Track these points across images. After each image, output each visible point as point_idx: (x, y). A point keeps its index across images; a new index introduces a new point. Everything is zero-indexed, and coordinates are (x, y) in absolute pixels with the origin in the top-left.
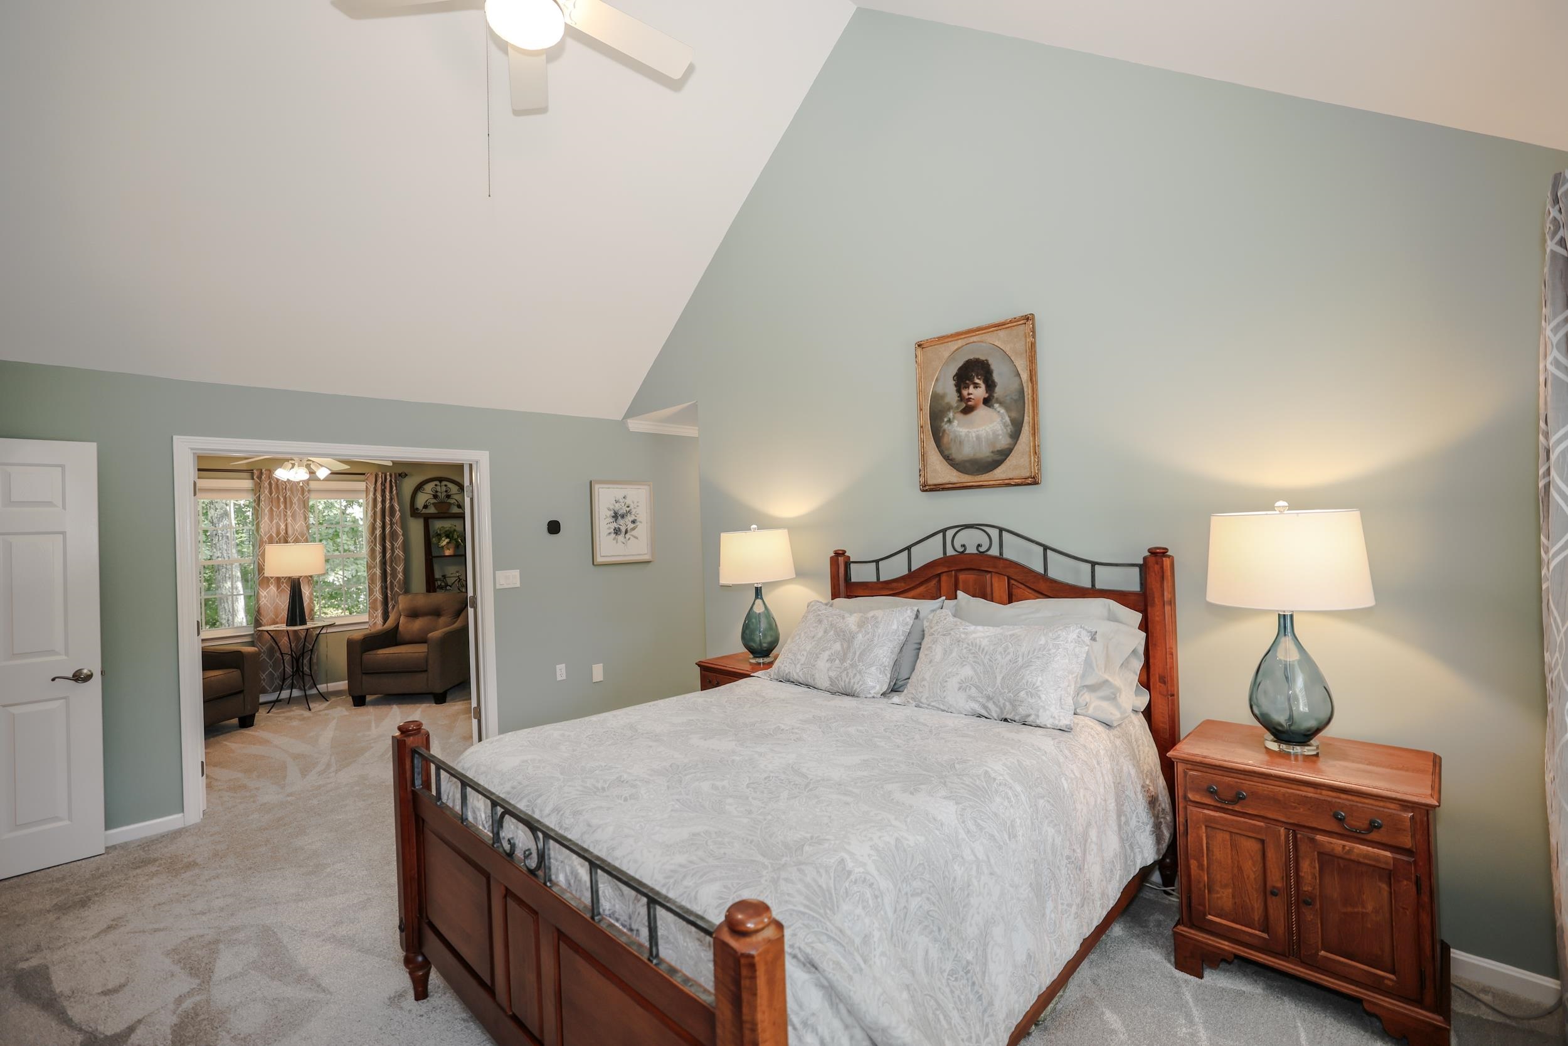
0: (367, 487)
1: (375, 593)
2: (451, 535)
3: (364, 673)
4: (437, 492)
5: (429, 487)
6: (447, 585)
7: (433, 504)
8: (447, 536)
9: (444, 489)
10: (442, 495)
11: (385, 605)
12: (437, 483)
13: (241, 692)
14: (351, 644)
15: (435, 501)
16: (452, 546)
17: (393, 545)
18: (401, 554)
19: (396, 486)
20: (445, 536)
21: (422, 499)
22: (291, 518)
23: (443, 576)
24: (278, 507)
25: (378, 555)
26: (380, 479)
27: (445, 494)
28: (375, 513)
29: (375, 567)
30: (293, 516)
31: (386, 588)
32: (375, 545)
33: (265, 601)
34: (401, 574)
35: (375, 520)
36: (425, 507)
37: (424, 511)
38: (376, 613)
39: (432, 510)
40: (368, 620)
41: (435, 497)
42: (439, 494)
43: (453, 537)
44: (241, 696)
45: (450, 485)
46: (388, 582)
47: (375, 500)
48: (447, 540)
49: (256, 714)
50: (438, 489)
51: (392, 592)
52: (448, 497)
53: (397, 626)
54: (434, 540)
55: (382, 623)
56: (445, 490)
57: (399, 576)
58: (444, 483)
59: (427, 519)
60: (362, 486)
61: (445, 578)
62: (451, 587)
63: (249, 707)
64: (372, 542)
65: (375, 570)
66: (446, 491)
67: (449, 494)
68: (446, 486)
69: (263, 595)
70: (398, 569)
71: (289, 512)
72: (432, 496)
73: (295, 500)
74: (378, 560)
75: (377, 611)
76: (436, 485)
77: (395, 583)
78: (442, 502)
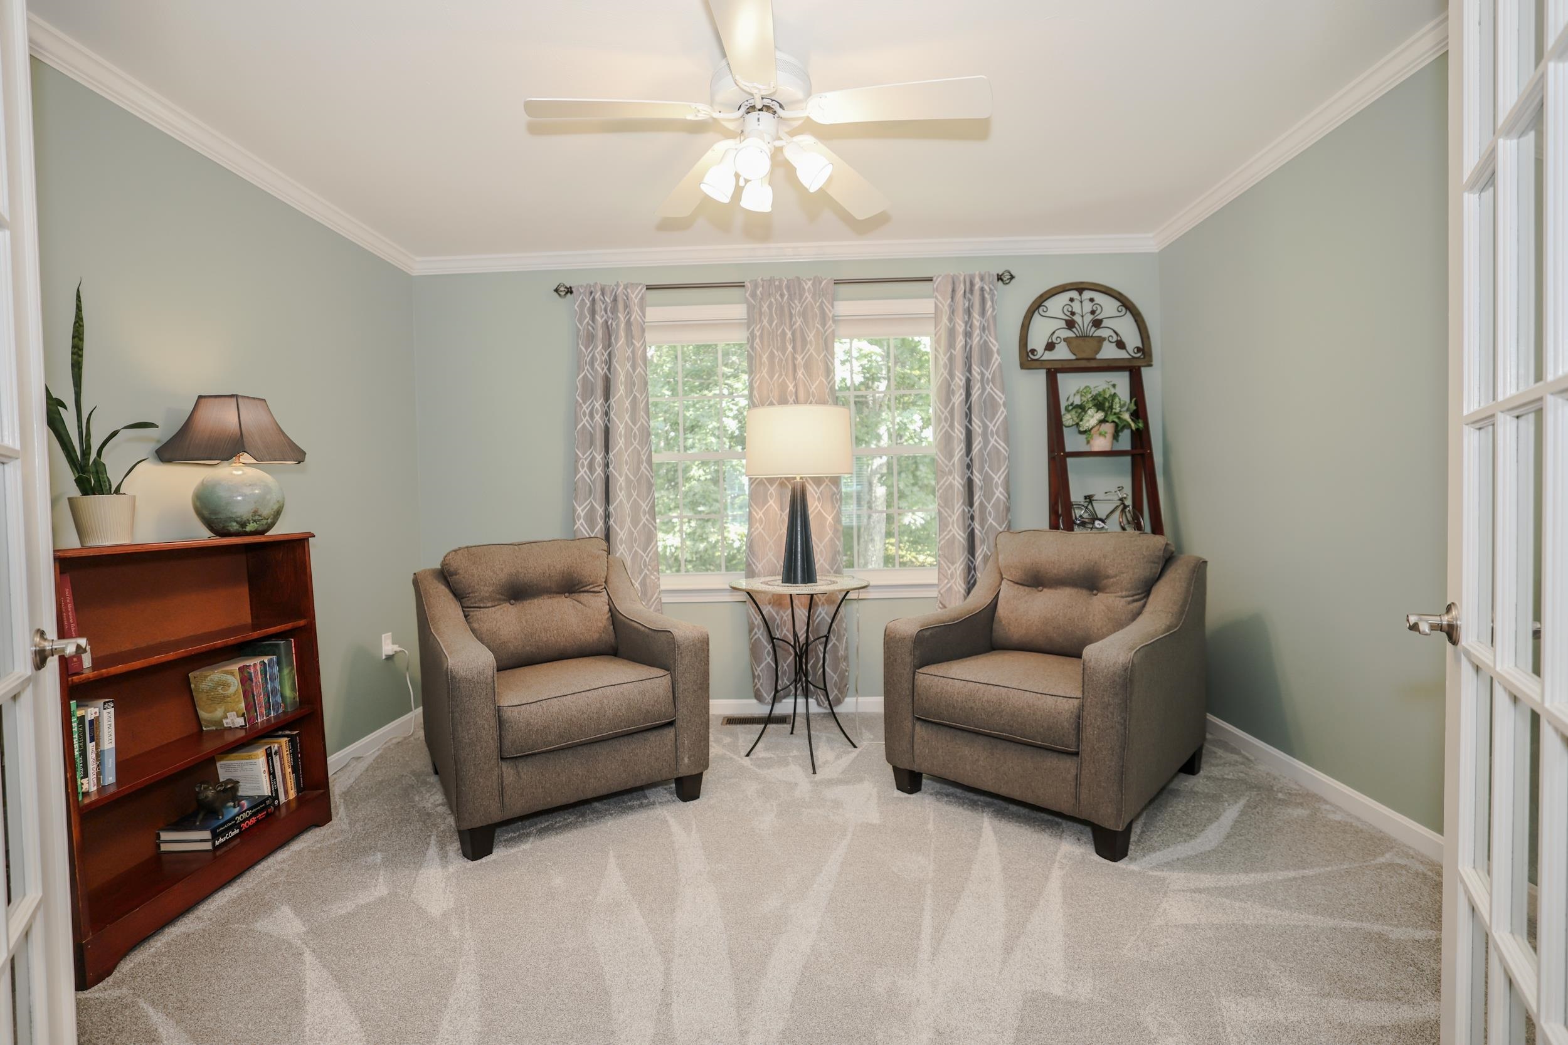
0: (936, 306)
1: (951, 526)
2: (1107, 404)
3: (919, 719)
4: (1073, 313)
5: (1056, 306)
6: (1094, 518)
7: (1065, 340)
8: (1099, 406)
9: (1088, 307)
10: (1084, 322)
11: (969, 553)
12: (1074, 294)
13: (671, 724)
14: (891, 642)
15: (1069, 334)
16: (1108, 428)
17: (985, 427)
18: (1002, 446)
19: (992, 301)
20: (1095, 405)
21: (1041, 332)
22: (802, 370)
23: (1086, 497)
24: (784, 350)
25: (956, 447)
26: (962, 286)
27: (1091, 317)
28: (951, 359)
29: (950, 473)
30: (807, 366)
31: (972, 518)
32: (952, 426)
33: (760, 529)
34: (1000, 489)
35: (951, 374)
36: (1050, 346)
37: (1048, 356)
38: (952, 568)
39: (1062, 353)
40: (936, 582)
41: (1070, 324)
42: (1077, 318)
43: (1111, 407)
44: (669, 733)
45: (1100, 298)
46: (976, 504)
47: (952, 333)
48: (1100, 415)
49: (704, 773)
50: (1076, 306)
51: (982, 526)
52: (1097, 324)
53: (993, 605)
54: (1068, 418)
55: (963, 591)
56: (1090, 310)
57: (998, 494)
58: (1087, 295)
59: (1053, 373)
60: (926, 306)
61: (1091, 502)
62: (1103, 521)
63: (686, 760)
64: (946, 419)
65: (951, 478)
66: (1093, 312)
67: (1099, 317)
68: (1092, 300)
69: (758, 518)
70: (996, 478)
71: (799, 358)
72: (1063, 324)
73: (811, 336)
74: (956, 459)
75: (953, 564)
76: (1072, 300)
77: (989, 508)
78: (1084, 337)
